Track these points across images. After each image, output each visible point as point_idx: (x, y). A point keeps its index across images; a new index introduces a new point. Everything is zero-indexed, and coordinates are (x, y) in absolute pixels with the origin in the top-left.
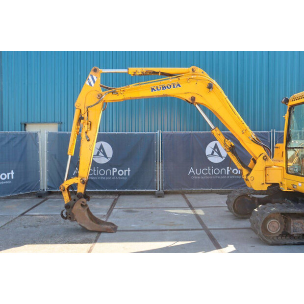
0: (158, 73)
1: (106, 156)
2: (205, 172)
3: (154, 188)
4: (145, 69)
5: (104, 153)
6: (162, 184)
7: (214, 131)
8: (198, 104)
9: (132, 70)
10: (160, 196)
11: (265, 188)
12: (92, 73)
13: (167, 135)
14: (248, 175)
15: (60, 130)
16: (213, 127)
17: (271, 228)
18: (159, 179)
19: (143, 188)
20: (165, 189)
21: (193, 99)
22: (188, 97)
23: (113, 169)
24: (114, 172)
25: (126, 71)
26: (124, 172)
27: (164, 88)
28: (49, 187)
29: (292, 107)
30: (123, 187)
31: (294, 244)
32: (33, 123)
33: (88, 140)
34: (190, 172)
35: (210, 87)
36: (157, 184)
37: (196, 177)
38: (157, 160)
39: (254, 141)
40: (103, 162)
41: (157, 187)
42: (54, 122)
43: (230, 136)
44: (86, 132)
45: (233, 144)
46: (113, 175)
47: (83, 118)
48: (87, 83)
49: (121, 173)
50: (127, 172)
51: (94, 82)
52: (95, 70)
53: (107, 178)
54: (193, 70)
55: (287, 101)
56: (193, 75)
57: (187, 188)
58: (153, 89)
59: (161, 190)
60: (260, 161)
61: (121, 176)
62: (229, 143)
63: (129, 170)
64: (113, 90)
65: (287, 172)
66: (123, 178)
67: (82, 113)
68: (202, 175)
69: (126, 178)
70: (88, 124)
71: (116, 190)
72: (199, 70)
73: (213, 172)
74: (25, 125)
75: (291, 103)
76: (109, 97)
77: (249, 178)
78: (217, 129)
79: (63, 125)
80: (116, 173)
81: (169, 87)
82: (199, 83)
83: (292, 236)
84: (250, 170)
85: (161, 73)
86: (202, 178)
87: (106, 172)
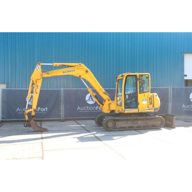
0: (65, 65)
2: (85, 108)
3: (60, 118)
4: (60, 64)
6: (64, 115)
7: (88, 89)
8: (82, 78)
9: (55, 64)
10: (63, 121)
11: (109, 112)
12: (38, 65)
13: (66, 90)
14: (102, 107)
16: (88, 88)
17: (109, 125)
18: (62, 113)
19: (54, 117)
20: (66, 117)
21: (80, 76)
22: (78, 76)
23: (38, 108)
24: (38, 109)
25: (52, 64)
26: (44, 110)
27: (68, 72)
28: (2, 118)
29: (119, 80)
30: (43, 117)
31: (117, 131)
33: (37, 93)
34: (78, 109)
35: (87, 71)
36: (61, 115)
37: (81, 112)
38: (61, 103)
39: (104, 93)
41: (61, 117)
42: (4, 83)
43: (94, 91)
44: (36, 90)
45: (96, 95)
46: (38, 111)
47: (34, 84)
48: (36, 69)
49: (42, 110)
50: (46, 109)
51: (39, 69)
52: (39, 64)
54: (80, 65)
55: (117, 77)
56: (80, 67)
57: (76, 117)
58: (64, 72)
59: (63, 118)
60: (107, 101)
61: (42, 112)
62: (95, 94)
63: (47, 108)
64: (47, 72)
65: (117, 105)
66: (44, 112)
67: (34, 82)
68: (84, 110)
69: (45, 113)
70: (36, 86)
71: (40, 119)
72: (82, 65)
73: (90, 108)
75: (118, 78)
76: (45, 75)
77: (103, 108)
78: (90, 88)
79: (9, 85)
80: (40, 110)
81: (70, 71)
82: (82, 70)
83: (117, 128)
84: (103, 105)
85: (67, 66)
86: (84, 112)
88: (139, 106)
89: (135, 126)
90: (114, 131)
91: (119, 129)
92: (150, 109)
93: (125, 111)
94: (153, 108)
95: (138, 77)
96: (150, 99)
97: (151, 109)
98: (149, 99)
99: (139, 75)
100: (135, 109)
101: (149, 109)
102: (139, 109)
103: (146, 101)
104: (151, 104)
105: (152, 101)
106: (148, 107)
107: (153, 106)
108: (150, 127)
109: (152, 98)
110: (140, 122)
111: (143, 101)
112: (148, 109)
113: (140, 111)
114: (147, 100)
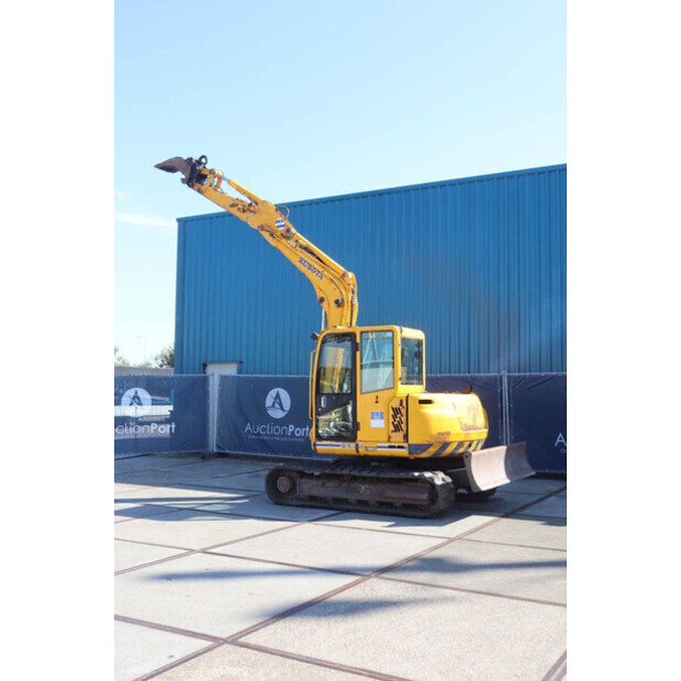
1: (282, 409)
5: (281, 404)
15: (240, 372)
23: (290, 426)
24: (290, 430)
26: (302, 432)
32: (213, 362)
40: (279, 417)
42: (233, 362)
49: (298, 432)
50: (305, 432)
53: (282, 439)
61: (298, 438)
63: (308, 429)
74: (205, 365)
79: (244, 365)
80: (293, 433)
83: (298, 498)
87: (281, 431)
88: (360, 435)
89: (352, 497)
90: (288, 505)
91: (304, 500)
92: (394, 447)
93: (318, 447)
94: (406, 445)
95: (358, 340)
96: (396, 411)
97: (399, 447)
98: (392, 413)
99: (362, 333)
100: (346, 444)
101: (390, 447)
102: (357, 445)
103: (382, 418)
104: (397, 428)
105: (404, 419)
106: (389, 441)
107: (406, 437)
108: (396, 508)
109: (403, 411)
110: (363, 488)
111: (373, 418)
112: (387, 445)
113: (362, 451)
114: (385, 414)
